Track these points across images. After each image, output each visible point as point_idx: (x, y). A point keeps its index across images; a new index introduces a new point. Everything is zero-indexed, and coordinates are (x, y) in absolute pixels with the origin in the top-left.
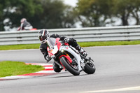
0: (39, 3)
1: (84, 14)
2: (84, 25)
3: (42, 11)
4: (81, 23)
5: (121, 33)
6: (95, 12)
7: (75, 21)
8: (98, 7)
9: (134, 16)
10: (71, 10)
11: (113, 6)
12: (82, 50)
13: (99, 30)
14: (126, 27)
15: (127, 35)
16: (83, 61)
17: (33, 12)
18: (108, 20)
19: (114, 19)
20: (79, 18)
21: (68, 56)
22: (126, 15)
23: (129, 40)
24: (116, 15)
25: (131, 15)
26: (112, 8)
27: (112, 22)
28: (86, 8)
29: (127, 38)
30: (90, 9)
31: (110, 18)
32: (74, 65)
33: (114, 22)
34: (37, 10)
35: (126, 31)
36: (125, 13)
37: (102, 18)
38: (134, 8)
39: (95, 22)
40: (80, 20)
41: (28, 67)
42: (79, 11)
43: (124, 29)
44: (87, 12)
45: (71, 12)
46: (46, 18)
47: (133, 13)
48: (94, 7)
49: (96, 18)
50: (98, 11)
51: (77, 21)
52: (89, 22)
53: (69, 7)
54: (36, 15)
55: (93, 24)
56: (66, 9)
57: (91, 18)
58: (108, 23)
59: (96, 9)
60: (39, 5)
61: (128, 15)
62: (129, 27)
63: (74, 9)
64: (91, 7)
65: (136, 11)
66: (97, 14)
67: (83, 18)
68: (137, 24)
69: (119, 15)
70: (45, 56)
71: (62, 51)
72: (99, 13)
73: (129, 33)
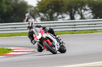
0: (10, 4)
1: (42, 12)
2: (42, 19)
3: (12, 9)
4: (40, 18)
5: (70, 25)
6: (50, 10)
7: (35, 17)
8: (53, 7)
9: (79, 13)
10: (33, 9)
11: (63, 5)
12: (57, 36)
13: (53, 23)
14: (73, 21)
15: (73, 26)
16: (58, 44)
17: (5, 10)
18: (60, 16)
19: (64, 15)
20: (39, 14)
21: (49, 40)
22: (73, 13)
23: (75, 31)
24: (65, 12)
25: (77, 12)
26: (63, 7)
27: (63, 17)
28: (44, 7)
29: (74, 29)
30: (46, 8)
31: (61, 14)
32: (53, 47)
33: (64, 17)
34: (8, 9)
35: (73, 24)
36: (72, 11)
37: (55, 15)
38: (79, 7)
39: (50, 17)
40: (40, 16)
41: (2, 50)
42: (38, 10)
43: (72, 23)
44: (44, 10)
45: (33, 11)
46: (14, 15)
47: (78, 11)
48: (50, 7)
49: (51, 15)
50: (52, 9)
51: (37, 17)
52: (46, 18)
53: (32, 7)
54: (7, 13)
55: (49, 19)
56: (29, 8)
57: (47, 15)
58: (60, 18)
59: (51, 8)
60: (10, 5)
61: (75, 12)
62: (75, 21)
63: (35, 8)
64: (48, 6)
65: (81, 10)
66: (52, 12)
67: (42, 14)
68: (81, 19)
69: (68, 12)
70: (32, 41)
71: (45, 37)
72: (53, 11)
73: (75, 25)
